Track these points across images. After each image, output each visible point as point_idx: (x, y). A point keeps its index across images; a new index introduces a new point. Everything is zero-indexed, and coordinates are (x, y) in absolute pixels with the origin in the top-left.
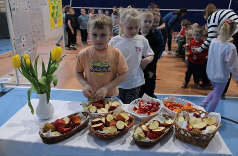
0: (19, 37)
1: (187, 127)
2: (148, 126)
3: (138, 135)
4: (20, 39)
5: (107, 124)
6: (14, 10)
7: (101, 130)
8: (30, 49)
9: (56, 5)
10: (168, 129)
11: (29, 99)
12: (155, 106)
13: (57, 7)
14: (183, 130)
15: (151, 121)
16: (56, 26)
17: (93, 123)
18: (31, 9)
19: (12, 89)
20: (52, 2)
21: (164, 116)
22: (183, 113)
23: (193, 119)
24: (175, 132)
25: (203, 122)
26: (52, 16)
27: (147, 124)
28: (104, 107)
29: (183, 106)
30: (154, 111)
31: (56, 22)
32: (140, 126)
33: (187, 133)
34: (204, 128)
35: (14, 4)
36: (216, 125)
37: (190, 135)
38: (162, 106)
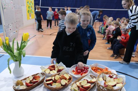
0: (8, 25)
1: (105, 84)
2: (80, 83)
3: (74, 89)
4: (8, 26)
5: (55, 81)
6: (5, 8)
7: (51, 85)
8: (14, 32)
9: (31, 6)
10: (93, 85)
11: (8, 64)
12: (86, 69)
13: (31, 7)
14: (102, 86)
15: (83, 79)
16: (31, 18)
17: (47, 81)
18: (15, 8)
19: (3, 55)
20: (28, 4)
21: (91, 76)
22: (102, 75)
23: (108, 79)
24: (97, 87)
25: (114, 81)
26: (28, 12)
27: (80, 82)
28: (55, 70)
29: (103, 70)
30: (85, 73)
31: (30, 16)
32: (76, 82)
33: (104, 88)
34: (115, 85)
35: (5, 5)
36: (122, 84)
37: (106, 90)
38: (90, 69)
